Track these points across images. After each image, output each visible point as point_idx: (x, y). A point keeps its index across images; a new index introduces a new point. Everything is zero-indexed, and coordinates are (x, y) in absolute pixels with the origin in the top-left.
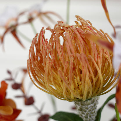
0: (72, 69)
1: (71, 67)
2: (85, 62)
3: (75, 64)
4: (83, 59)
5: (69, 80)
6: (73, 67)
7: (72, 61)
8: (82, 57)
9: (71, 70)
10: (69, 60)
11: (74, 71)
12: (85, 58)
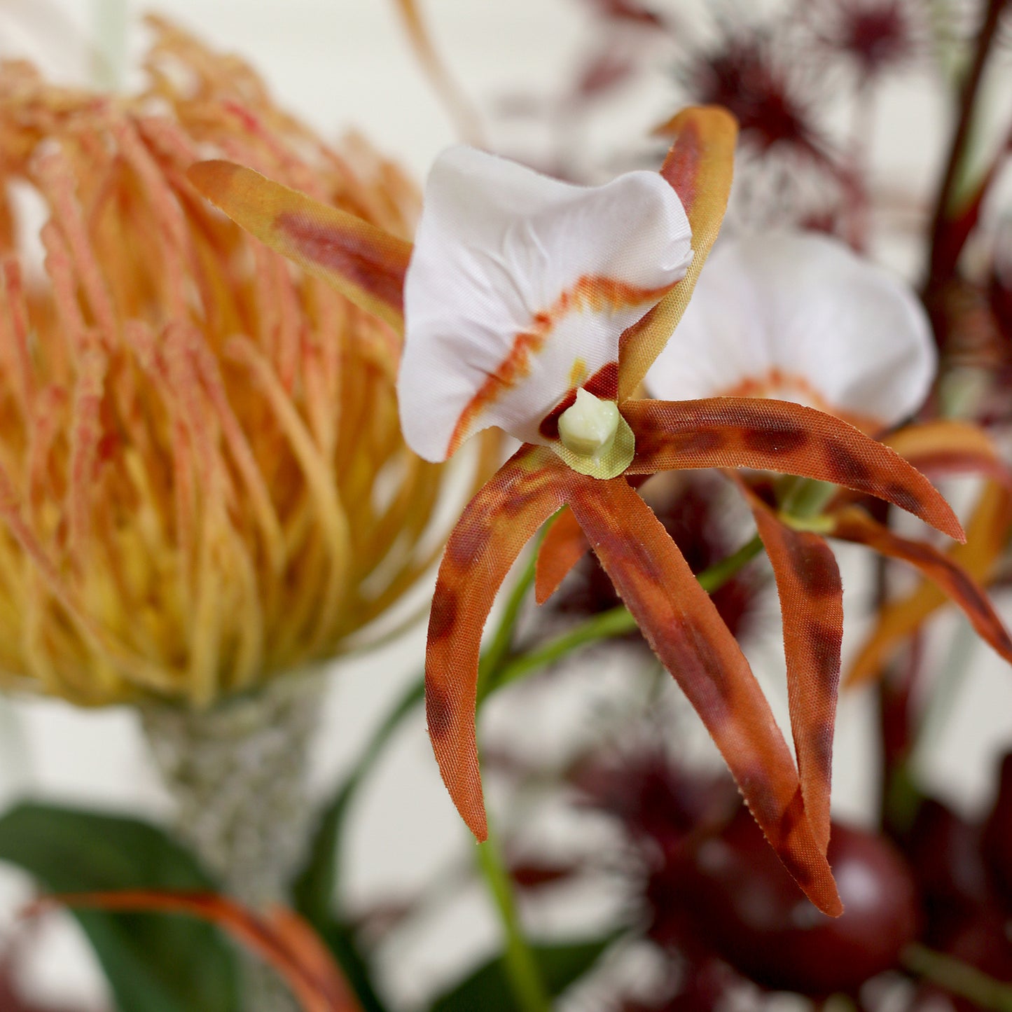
0: (92, 451)
1: (85, 436)
2: (196, 391)
3: (124, 405)
4: (179, 369)
5: (72, 541)
6: (96, 431)
7: (88, 383)
8: (173, 354)
9: (82, 455)
10: (71, 376)
11: (109, 468)
12: (193, 357)
